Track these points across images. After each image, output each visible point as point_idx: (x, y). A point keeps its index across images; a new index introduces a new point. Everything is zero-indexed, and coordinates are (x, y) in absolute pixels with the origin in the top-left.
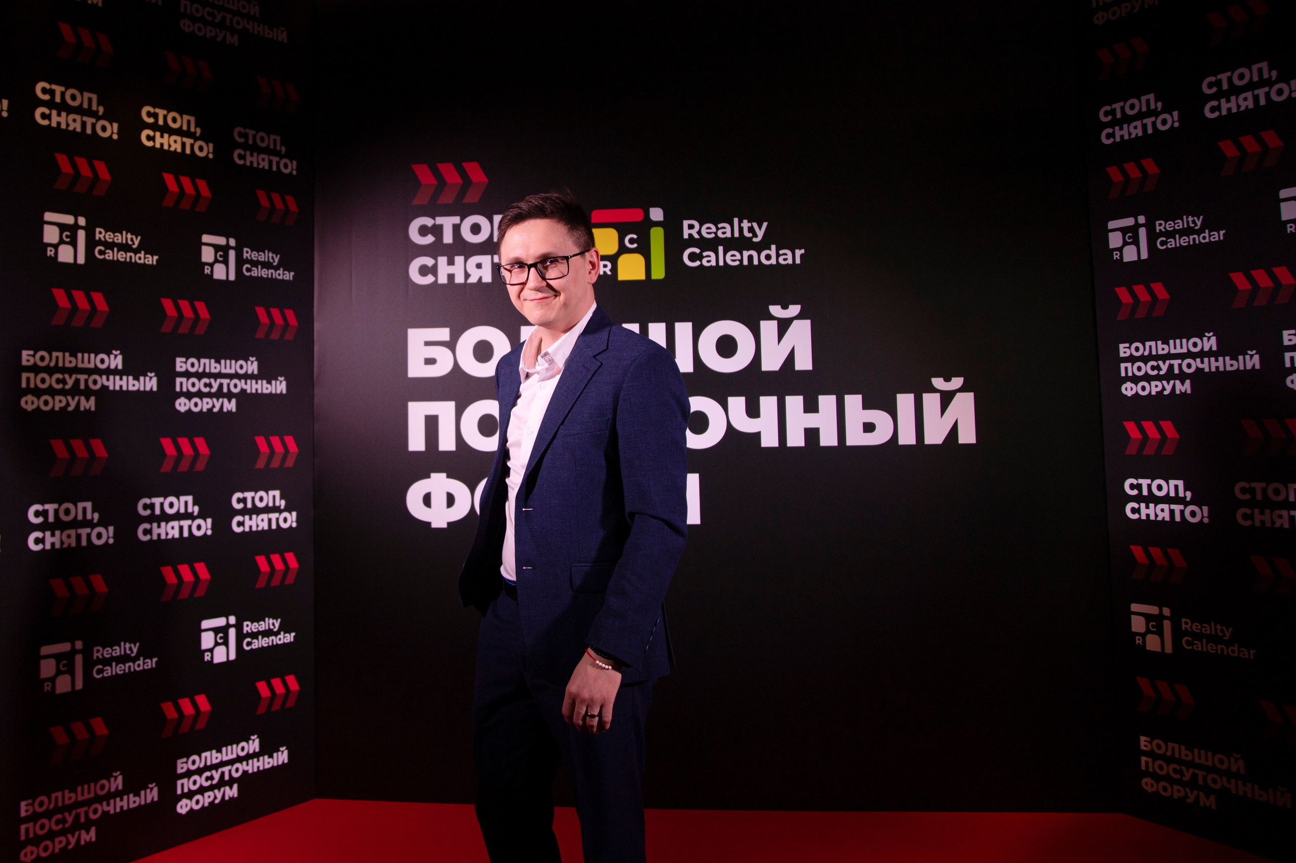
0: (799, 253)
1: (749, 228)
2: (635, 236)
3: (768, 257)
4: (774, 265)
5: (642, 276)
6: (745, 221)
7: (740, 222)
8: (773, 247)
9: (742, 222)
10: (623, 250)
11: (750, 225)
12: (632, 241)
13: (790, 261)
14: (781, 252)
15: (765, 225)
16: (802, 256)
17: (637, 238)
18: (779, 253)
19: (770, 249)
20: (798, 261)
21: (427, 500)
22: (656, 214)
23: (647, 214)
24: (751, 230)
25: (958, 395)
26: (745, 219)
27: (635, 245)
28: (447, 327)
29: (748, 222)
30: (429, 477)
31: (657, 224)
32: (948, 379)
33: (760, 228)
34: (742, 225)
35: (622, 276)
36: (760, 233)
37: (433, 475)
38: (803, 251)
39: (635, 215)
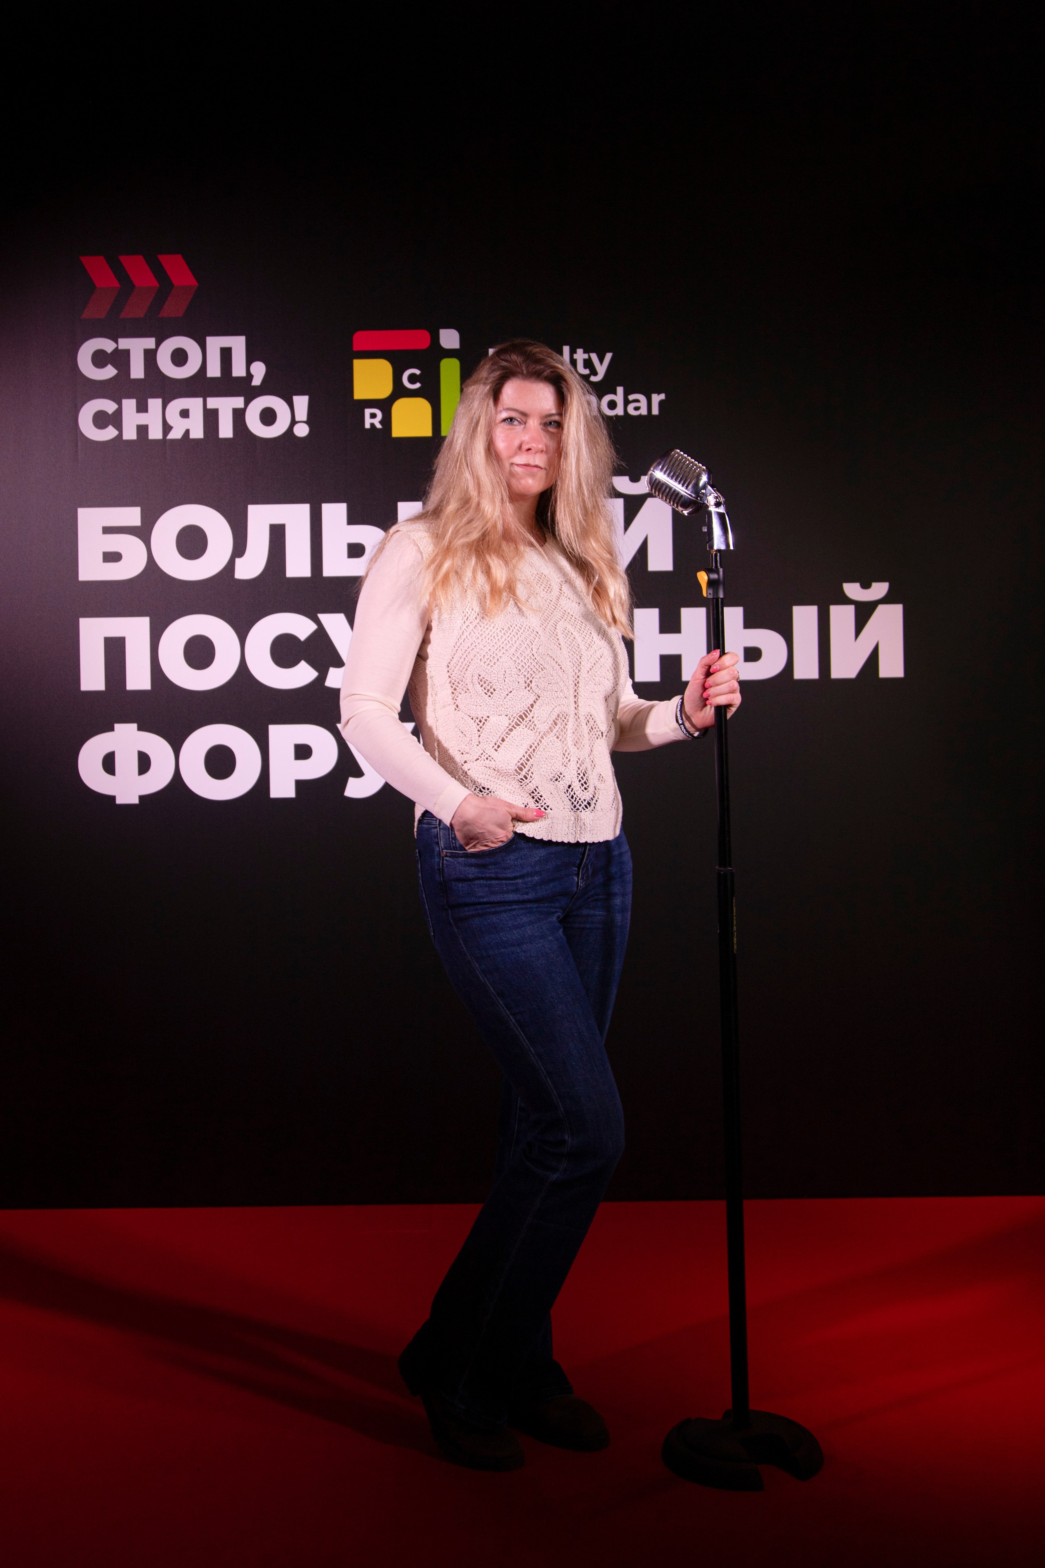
0: (657, 398)
1: (585, 360)
2: (418, 372)
3: (612, 405)
4: (620, 416)
5: (427, 431)
6: (580, 351)
7: (573, 352)
8: (620, 390)
9: (576, 353)
10: (399, 392)
11: (586, 356)
12: (412, 379)
13: (644, 411)
14: (631, 397)
15: (609, 356)
16: (661, 403)
17: (420, 374)
18: (628, 399)
19: (615, 393)
20: (655, 411)
21: (109, 763)
22: (450, 339)
23: (436, 338)
24: (588, 364)
25: (881, 608)
26: (580, 348)
27: (418, 385)
28: (137, 506)
29: (584, 352)
30: (112, 729)
31: (450, 353)
32: (866, 585)
33: (601, 361)
34: (575, 356)
35: (399, 431)
36: (601, 370)
37: (117, 726)
38: (662, 396)
39: (417, 339)
